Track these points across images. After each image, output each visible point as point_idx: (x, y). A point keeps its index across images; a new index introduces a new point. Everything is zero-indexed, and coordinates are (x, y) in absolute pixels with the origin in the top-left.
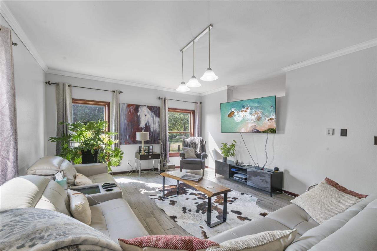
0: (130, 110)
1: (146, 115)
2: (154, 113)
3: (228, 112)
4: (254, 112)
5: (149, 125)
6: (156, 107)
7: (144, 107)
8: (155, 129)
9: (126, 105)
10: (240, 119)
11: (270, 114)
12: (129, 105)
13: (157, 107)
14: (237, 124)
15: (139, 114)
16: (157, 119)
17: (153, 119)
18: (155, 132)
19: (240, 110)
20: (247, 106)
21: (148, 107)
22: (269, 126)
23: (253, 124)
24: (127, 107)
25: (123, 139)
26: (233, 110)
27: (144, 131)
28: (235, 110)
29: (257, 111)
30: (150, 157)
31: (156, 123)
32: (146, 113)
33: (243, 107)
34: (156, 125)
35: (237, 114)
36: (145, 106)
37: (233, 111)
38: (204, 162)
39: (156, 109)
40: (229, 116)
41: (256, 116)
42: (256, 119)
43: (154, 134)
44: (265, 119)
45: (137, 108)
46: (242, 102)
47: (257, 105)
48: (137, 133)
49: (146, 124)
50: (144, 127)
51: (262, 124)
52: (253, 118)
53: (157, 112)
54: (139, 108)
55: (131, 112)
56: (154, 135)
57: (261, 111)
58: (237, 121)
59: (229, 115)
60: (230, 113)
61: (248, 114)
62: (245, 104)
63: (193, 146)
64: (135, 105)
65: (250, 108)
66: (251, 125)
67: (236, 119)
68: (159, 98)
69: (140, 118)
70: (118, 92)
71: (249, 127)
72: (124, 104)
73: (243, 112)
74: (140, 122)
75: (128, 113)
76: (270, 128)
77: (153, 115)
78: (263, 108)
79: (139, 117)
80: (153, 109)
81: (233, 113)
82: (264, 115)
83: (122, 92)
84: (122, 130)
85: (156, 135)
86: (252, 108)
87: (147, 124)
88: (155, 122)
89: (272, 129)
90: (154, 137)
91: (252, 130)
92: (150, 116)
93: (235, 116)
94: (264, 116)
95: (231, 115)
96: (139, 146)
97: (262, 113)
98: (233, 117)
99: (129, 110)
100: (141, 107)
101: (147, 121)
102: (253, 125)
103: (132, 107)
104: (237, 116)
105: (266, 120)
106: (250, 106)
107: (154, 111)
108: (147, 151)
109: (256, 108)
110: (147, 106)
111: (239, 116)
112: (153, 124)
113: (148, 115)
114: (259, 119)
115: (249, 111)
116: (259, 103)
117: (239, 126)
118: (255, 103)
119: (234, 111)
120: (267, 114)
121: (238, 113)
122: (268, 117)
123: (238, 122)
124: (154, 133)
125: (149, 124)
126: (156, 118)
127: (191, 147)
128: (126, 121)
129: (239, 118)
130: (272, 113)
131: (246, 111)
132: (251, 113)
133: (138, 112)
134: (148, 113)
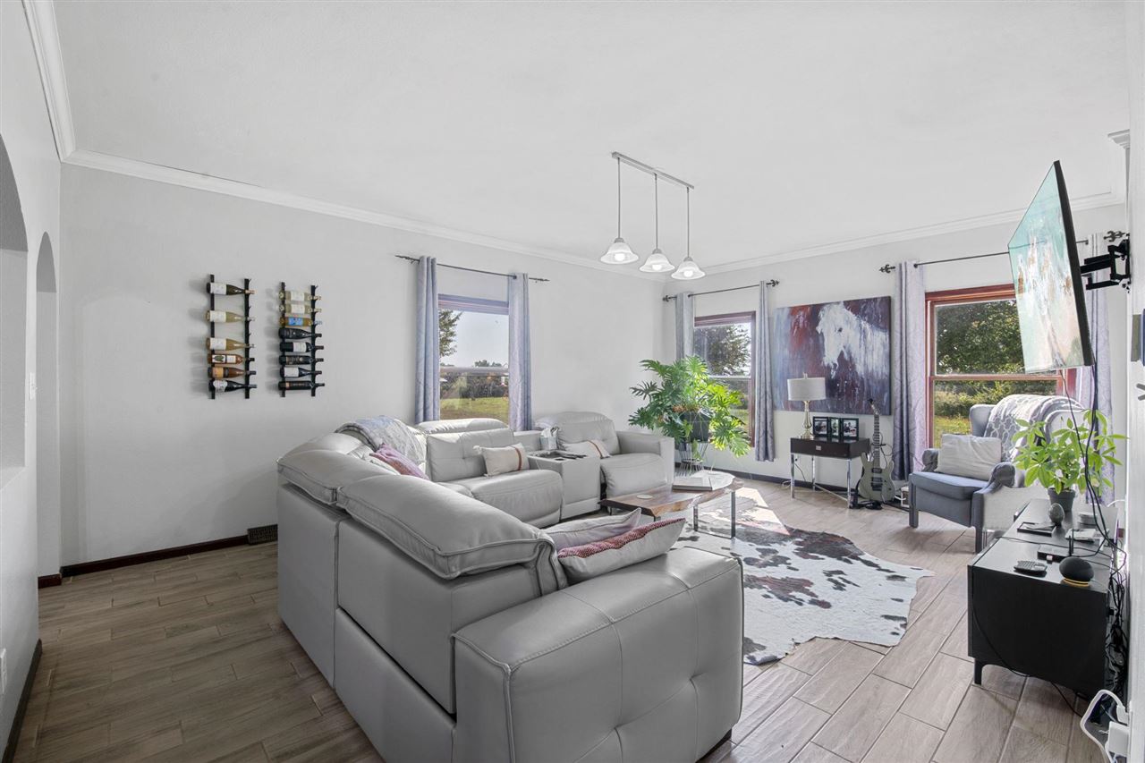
0: (797, 321)
1: (840, 330)
2: (866, 318)
5: (851, 357)
6: (875, 299)
7: (835, 306)
8: (870, 369)
9: (786, 312)
12: (794, 311)
13: (881, 300)
15: (819, 329)
16: (878, 338)
17: (865, 337)
18: (872, 376)
21: (848, 304)
24: (788, 317)
27: (835, 376)
30: (819, 448)
31: (877, 350)
32: (841, 323)
34: (875, 357)
36: (838, 303)
39: (872, 306)
43: (868, 383)
45: (813, 313)
49: (842, 354)
50: (835, 365)
53: (877, 314)
54: (821, 313)
55: (798, 328)
56: (869, 386)
64: (810, 306)
68: (886, 269)
69: (823, 340)
70: (769, 284)
72: (783, 309)
74: (824, 350)
75: (793, 329)
77: (863, 326)
79: (820, 338)
80: (865, 308)
83: (778, 283)
84: (778, 373)
87: (846, 355)
88: (870, 348)
92: (854, 330)
99: (794, 321)
100: (825, 308)
101: (844, 347)
103: (802, 313)
107: (866, 312)
108: (825, 433)
110: (844, 302)
112: (866, 352)
113: (846, 329)
124: (868, 380)
125: (849, 353)
126: (872, 334)
128: (786, 352)
133: (817, 324)
134: (848, 322)
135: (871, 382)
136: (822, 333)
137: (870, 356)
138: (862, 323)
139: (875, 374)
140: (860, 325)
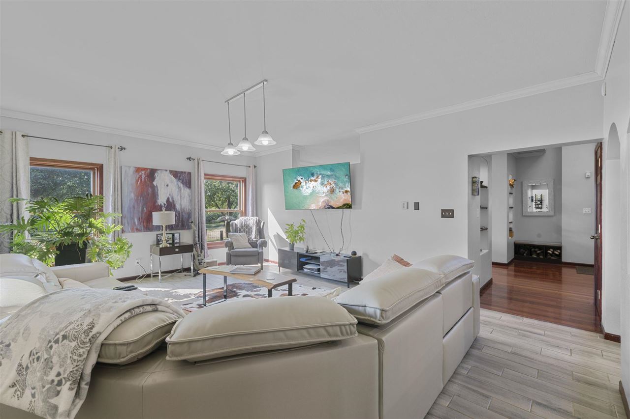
0: (140, 177)
1: (167, 186)
3: (293, 181)
4: (326, 183)
5: (173, 201)
6: (185, 172)
7: (165, 172)
8: (183, 207)
9: (132, 170)
10: (309, 191)
11: (345, 185)
12: (138, 170)
13: (187, 173)
14: (305, 197)
15: (155, 183)
16: (186, 191)
17: (180, 191)
18: (184, 211)
19: (308, 180)
20: (317, 174)
21: (171, 172)
22: (345, 200)
23: (326, 198)
24: (134, 173)
25: (128, 223)
26: (299, 178)
27: (166, 210)
28: (302, 179)
29: (330, 181)
30: (177, 250)
31: (186, 198)
32: (168, 182)
33: (313, 175)
34: (185, 201)
35: (304, 184)
36: (166, 170)
37: (299, 181)
38: (263, 252)
39: (183, 175)
40: (294, 187)
41: (328, 187)
42: (329, 192)
43: (182, 214)
44: (340, 191)
45: (152, 174)
46: (311, 169)
47: (329, 173)
48: (153, 213)
49: (168, 198)
50: (165, 204)
51: (337, 198)
52: (325, 189)
53: (186, 180)
54: (156, 174)
55: (141, 181)
56: (182, 216)
57: (335, 181)
58: (305, 194)
59: (294, 185)
60: (296, 183)
61: (319, 185)
62: (314, 171)
63: (244, 230)
64: (149, 169)
65: (320, 176)
66: (323, 200)
67: (303, 191)
68: (189, 159)
69: (158, 190)
70: (119, 148)
71: (321, 201)
72: (130, 167)
73: (313, 182)
74: (158, 195)
75: (137, 181)
76: (345, 203)
78: (337, 178)
79: (156, 189)
80: (180, 177)
81: (300, 182)
82: (338, 185)
83: (125, 149)
84: (126, 209)
85: (186, 216)
86: (323, 178)
87: (170, 199)
88: (183, 196)
89: (347, 204)
90: (182, 218)
91: (325, 206)
92: (175, 186)
93: (302, 187)
94: (338, 187)
95: (297, 186)
96: (157, 235)
97: (336, 184)
98: (300, 188)
99: (138, 176)
100: (159, 172)
101: (170, 195)
102: (325, 200)
103: (143, 172)
104: (305, 187)
105: (341, 193)
106: (321, 174)
107: (180, 178)
108: (171, 242)
109: (328, 176)
110: (170, 171)
111: (308, 187)
112: (181, 198)
113: (171, 185)
114: (332, 191)
115: (319, 180)
116: (332, 170)
117: (308, 201)
118: (327, 170)
119: (301, 181)
120: (341, 185)
121: (306, 183)
122: (343, 189)
123: (306, 196)
124: (182, 212)
125: (172, 198)
126: (184, 189)
127: (242, 232)
128: (133, 195)
129: (307, 190)
130: (347, 184)
131: (316, 181)
132: (322, 184)
133: (154, 181)
134: (172, 182)
135: (183, 214)
136: (157, 186)
137: (183, 201)
138: (179, 183)
139: (185, 210)
140: (178, 184)
